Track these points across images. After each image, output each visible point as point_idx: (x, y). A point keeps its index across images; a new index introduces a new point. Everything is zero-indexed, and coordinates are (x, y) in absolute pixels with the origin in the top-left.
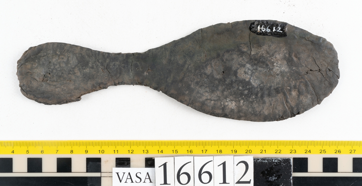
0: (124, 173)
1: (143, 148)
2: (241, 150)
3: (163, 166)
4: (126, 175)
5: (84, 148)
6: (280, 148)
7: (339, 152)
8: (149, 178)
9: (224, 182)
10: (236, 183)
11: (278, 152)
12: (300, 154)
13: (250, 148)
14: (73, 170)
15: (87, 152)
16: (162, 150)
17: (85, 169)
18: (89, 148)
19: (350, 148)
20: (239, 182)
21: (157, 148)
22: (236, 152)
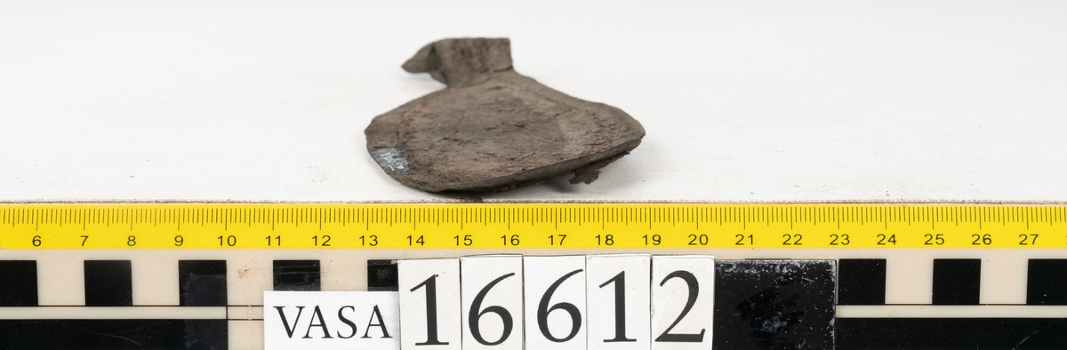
0: (301, 308)
1: (360, 229)
2: (676, 234)
3: (425, 286)
4: (308, 313)
5: (170, 230)
6: (800, 227)
7: (984, 240)
8: (382, 324)
9: (620, 336)
10: (656, 340)
11: (793, 240)
12: (863, 249)
13: (705, 228)
14: (136, 300)
15: (180, 241)
16: (422, 237)
17: (175, 297)
18: (188, 230)
19: (1021, 227)
20: (665, 337)
21: (405, 228)
22: (659, 241)
